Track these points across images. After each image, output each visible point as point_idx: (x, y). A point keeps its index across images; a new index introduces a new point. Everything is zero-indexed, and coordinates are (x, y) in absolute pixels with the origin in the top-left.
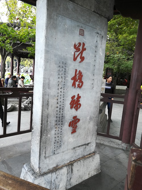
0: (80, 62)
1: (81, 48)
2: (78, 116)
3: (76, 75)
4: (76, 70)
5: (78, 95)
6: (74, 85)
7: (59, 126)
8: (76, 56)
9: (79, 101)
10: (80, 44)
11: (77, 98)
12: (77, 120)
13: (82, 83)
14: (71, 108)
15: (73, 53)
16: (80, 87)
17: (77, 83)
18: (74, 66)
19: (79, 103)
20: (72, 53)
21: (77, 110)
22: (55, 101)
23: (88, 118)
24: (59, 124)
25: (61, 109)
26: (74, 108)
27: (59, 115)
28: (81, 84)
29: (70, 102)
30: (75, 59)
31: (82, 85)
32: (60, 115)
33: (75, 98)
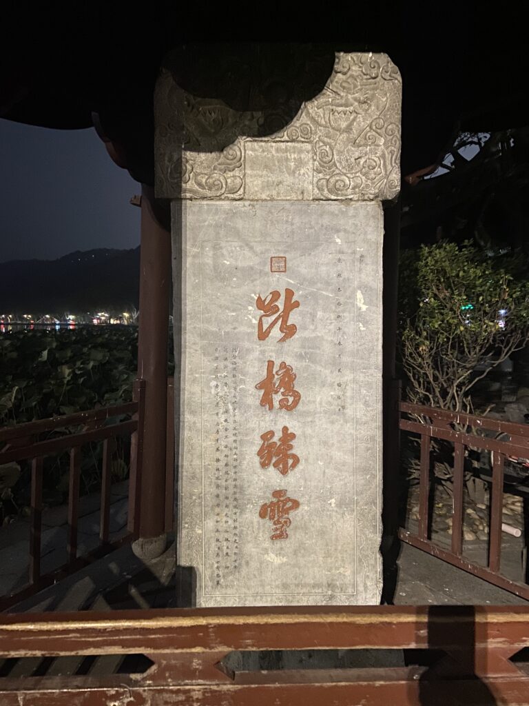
0: (282, 340)
1: (280, 304)
2: (290, 489)
3: (270, 375)
4: (271, 364)
5: (285, 429)
6: (266, 401)
8: (265, 327)
9: (291, 447)
10: (276, 295)
11: (280, 440)
12: (289, 504)
13: (297, 397)
14: (264, 465)
15: (255, 322)
16: (288, 407)
17: (277, 398)
18: (263, 352)
19: (289, 452)
20: (251, 321)
21: (284, 472)
24: (227, 506)
25: (233, 466)
26: (275, 465)
27: (226, 481)
28: (291, 399)
29: (257, 448)
30: (263, 335)
31: (296, 403)
32: (229, 482)
33: (276, 439)
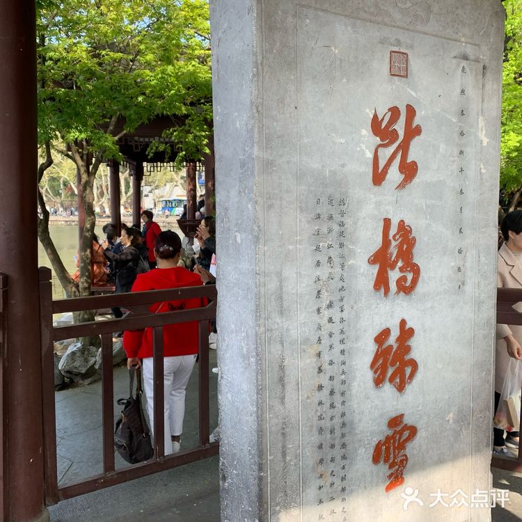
0: (401, 186)
1: (400, 127)
2: (406, 413)
3: (386, 242)
4: (387, 222)
5: (403, 323)
6: (381, 283)
7: (332, 466)
8: (382, 164)
9: (408, 349)
10: (395, 112)
11: (398, 340)
12: (406, 434)
13: (416, 271)
14: (378, 382)
15: (369, 155)
16: (406, 289)
17: (394, 275)
18: (378, 204)
19: (407, 358)
20: (364, 154)
21: (401, 388)
22: (309, 361)
23: (451, 415)
24: (332, 460)
25: (337, 392)
26: (391, 380)
27: (332, 419)
28: (410, 276)
29: (369, 359)
30: (378, 177)
31: (415, 281)
32: (335, 421)
33: (392, 340)
